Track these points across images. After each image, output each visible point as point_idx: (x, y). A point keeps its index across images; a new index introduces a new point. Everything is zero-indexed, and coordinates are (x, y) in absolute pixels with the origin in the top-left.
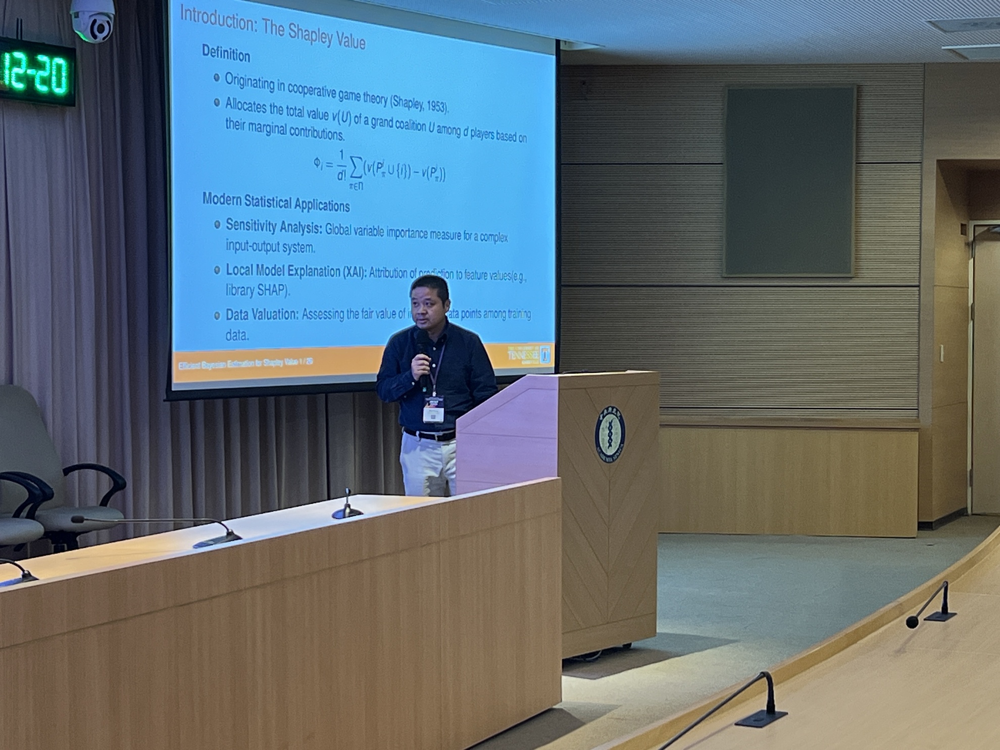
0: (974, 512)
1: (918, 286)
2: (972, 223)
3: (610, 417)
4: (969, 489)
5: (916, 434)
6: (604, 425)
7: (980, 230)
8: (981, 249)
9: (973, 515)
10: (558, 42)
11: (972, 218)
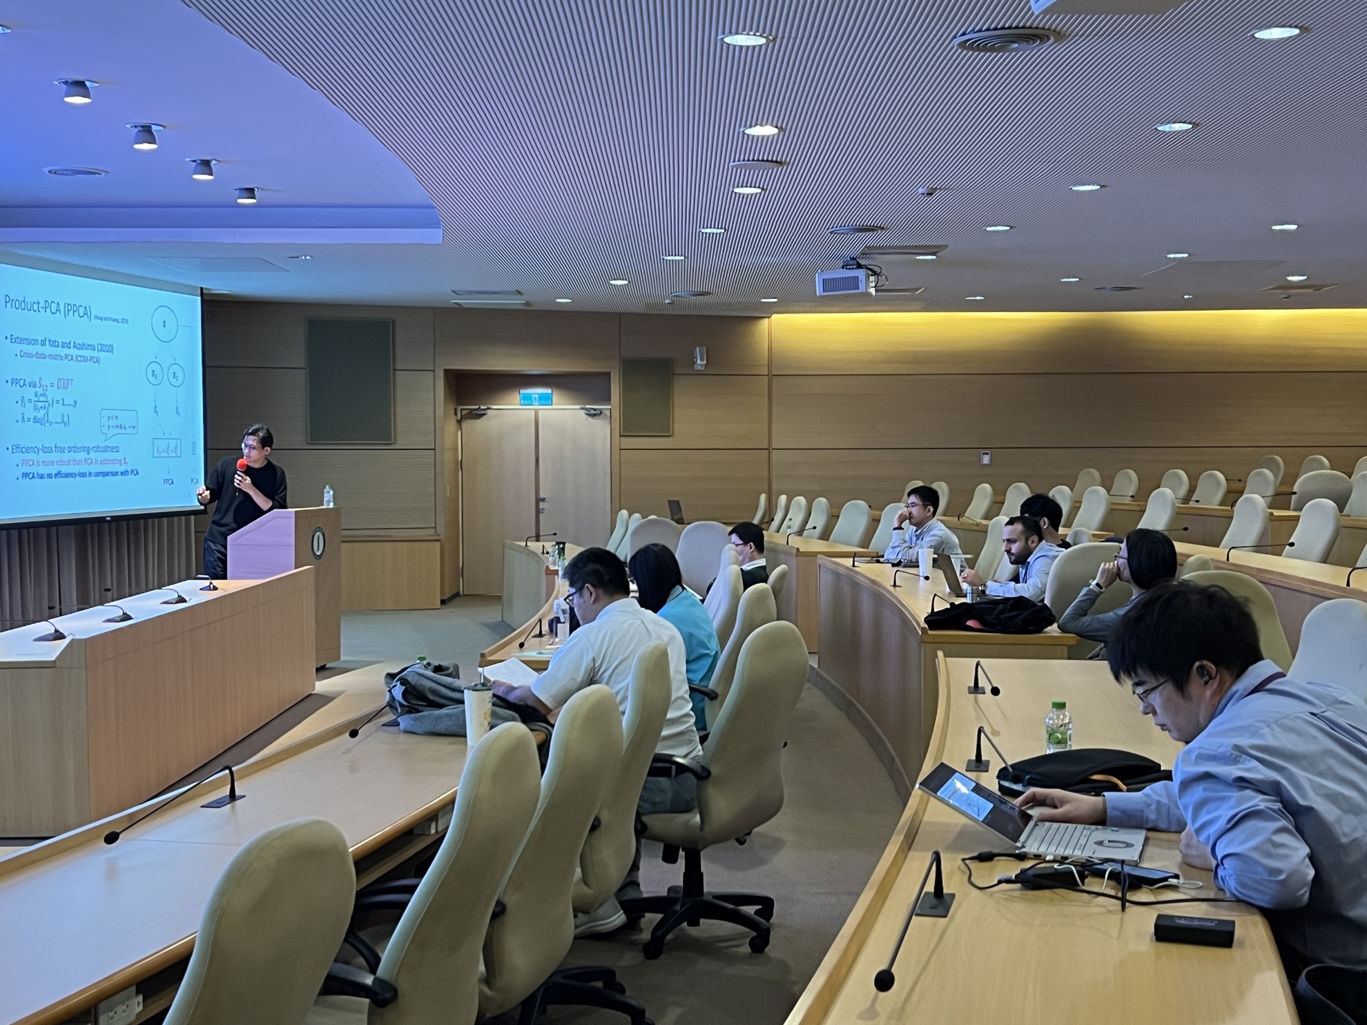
0: (465, 594)
1: (434, 449)
2: (460, 408)
3: (318, 533)
4: (461, 579)
5: (438, 544)
6: (316, 538)
7: (464, 412)
8: (465, 424)
9: (464, 595)
10: (202, 289)
11: (459, 404)
